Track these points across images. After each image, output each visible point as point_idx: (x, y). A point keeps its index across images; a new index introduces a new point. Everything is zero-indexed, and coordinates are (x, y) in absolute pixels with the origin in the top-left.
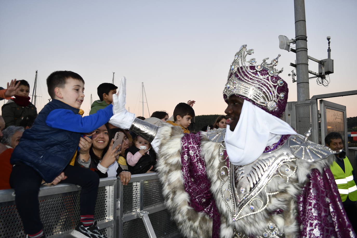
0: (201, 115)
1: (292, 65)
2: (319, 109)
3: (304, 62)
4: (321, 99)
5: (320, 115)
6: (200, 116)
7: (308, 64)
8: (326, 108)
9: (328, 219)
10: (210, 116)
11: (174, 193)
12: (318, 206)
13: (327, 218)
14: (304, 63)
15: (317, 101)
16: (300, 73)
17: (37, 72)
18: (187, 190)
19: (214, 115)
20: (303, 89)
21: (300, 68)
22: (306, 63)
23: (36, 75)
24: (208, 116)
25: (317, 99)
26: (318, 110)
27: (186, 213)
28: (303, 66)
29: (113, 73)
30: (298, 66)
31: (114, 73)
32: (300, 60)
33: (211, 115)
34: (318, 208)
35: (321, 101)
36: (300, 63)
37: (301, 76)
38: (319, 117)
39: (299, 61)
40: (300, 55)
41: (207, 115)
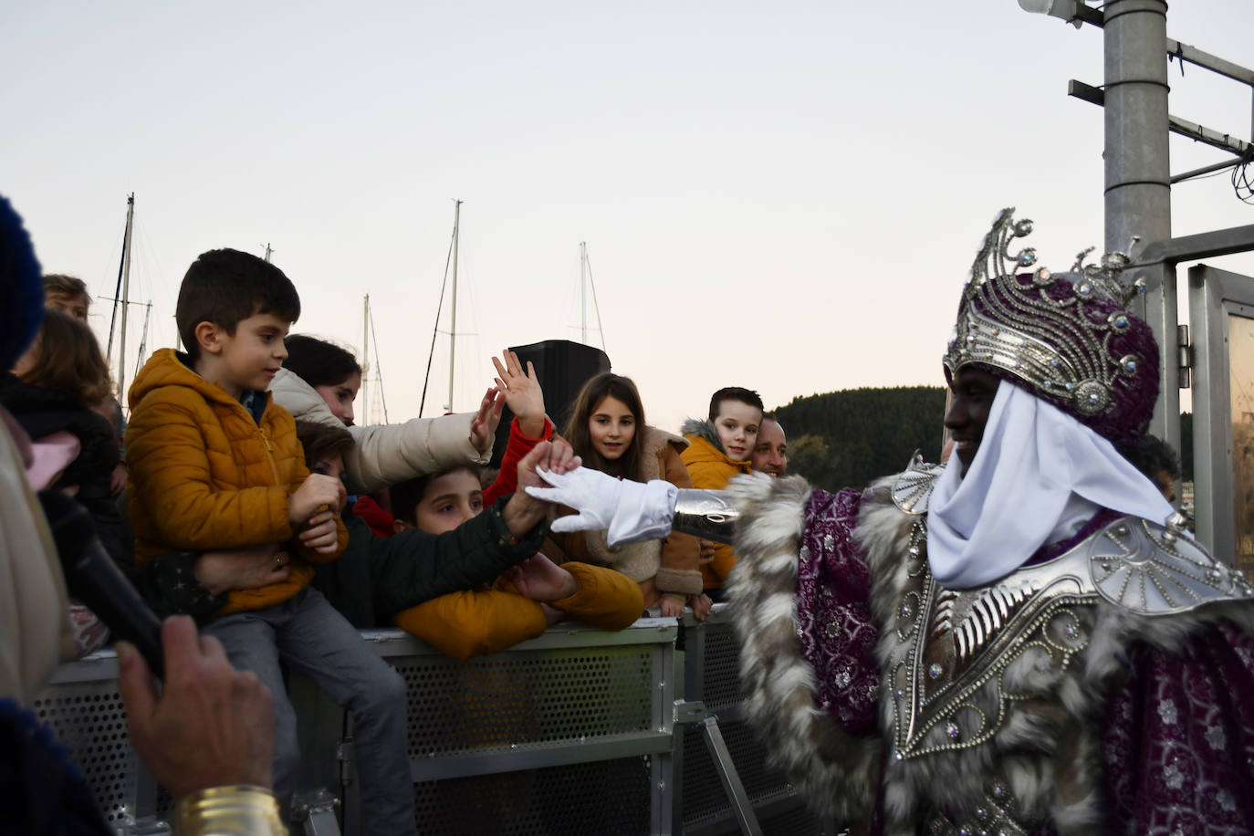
0: (857, 388)
1: (1081, 91)
2: (1184, 318)
3: (1141, 71)
4: (1194, 263)
5: (1192, 351)
6: (853, 392)
7: (1169, 84)
8: (1230, 314)
9: (1220, 801)
10: (897, 390)
11: (769, 663)
12: (1182, 758)
13: (1215, 796)
14: (1141, 78)
15: (1173, 272)
16: (1119, 135)
17: (131, 201)
18: (811, 657)
19: (913, 389)
20: (1135, 217)
21: (1122, 106)
22: (1157, 76)
23: (130, 214)
24: (885, 391)
25: (1171, 264)
26: (1179, 324)
27: (808, 734)
28: (1139, 94)
29: (455, 204)
30: (1109, 97)
31: (459, 203)
32: (1121, 64)
33: (900, 386)
34: (1185, 763)
35: (1197, 275)
36: (1122, 79)
37: (1123, 147)
38: (1184, 363)
39: (1118, 70)
40: (1121, 36)
41: (884, 389)
